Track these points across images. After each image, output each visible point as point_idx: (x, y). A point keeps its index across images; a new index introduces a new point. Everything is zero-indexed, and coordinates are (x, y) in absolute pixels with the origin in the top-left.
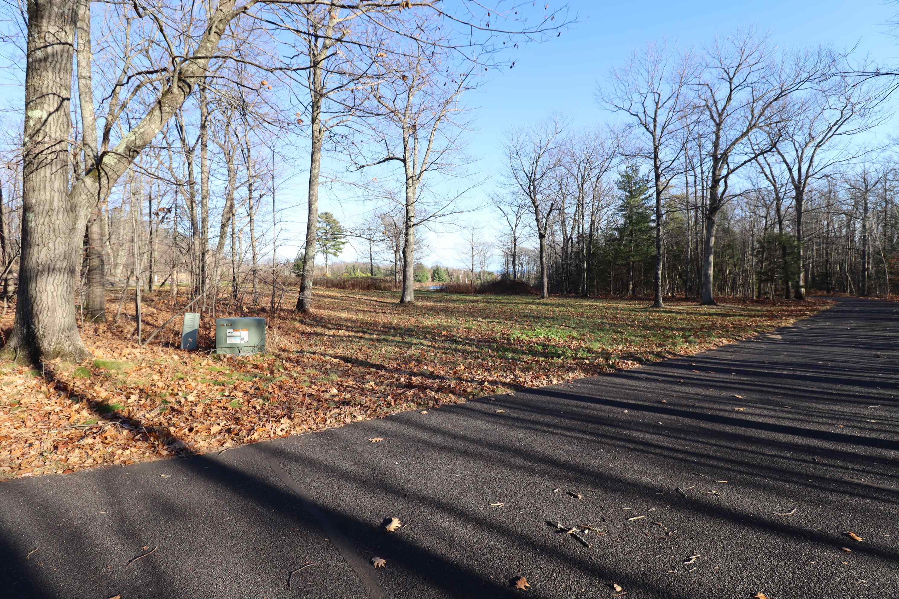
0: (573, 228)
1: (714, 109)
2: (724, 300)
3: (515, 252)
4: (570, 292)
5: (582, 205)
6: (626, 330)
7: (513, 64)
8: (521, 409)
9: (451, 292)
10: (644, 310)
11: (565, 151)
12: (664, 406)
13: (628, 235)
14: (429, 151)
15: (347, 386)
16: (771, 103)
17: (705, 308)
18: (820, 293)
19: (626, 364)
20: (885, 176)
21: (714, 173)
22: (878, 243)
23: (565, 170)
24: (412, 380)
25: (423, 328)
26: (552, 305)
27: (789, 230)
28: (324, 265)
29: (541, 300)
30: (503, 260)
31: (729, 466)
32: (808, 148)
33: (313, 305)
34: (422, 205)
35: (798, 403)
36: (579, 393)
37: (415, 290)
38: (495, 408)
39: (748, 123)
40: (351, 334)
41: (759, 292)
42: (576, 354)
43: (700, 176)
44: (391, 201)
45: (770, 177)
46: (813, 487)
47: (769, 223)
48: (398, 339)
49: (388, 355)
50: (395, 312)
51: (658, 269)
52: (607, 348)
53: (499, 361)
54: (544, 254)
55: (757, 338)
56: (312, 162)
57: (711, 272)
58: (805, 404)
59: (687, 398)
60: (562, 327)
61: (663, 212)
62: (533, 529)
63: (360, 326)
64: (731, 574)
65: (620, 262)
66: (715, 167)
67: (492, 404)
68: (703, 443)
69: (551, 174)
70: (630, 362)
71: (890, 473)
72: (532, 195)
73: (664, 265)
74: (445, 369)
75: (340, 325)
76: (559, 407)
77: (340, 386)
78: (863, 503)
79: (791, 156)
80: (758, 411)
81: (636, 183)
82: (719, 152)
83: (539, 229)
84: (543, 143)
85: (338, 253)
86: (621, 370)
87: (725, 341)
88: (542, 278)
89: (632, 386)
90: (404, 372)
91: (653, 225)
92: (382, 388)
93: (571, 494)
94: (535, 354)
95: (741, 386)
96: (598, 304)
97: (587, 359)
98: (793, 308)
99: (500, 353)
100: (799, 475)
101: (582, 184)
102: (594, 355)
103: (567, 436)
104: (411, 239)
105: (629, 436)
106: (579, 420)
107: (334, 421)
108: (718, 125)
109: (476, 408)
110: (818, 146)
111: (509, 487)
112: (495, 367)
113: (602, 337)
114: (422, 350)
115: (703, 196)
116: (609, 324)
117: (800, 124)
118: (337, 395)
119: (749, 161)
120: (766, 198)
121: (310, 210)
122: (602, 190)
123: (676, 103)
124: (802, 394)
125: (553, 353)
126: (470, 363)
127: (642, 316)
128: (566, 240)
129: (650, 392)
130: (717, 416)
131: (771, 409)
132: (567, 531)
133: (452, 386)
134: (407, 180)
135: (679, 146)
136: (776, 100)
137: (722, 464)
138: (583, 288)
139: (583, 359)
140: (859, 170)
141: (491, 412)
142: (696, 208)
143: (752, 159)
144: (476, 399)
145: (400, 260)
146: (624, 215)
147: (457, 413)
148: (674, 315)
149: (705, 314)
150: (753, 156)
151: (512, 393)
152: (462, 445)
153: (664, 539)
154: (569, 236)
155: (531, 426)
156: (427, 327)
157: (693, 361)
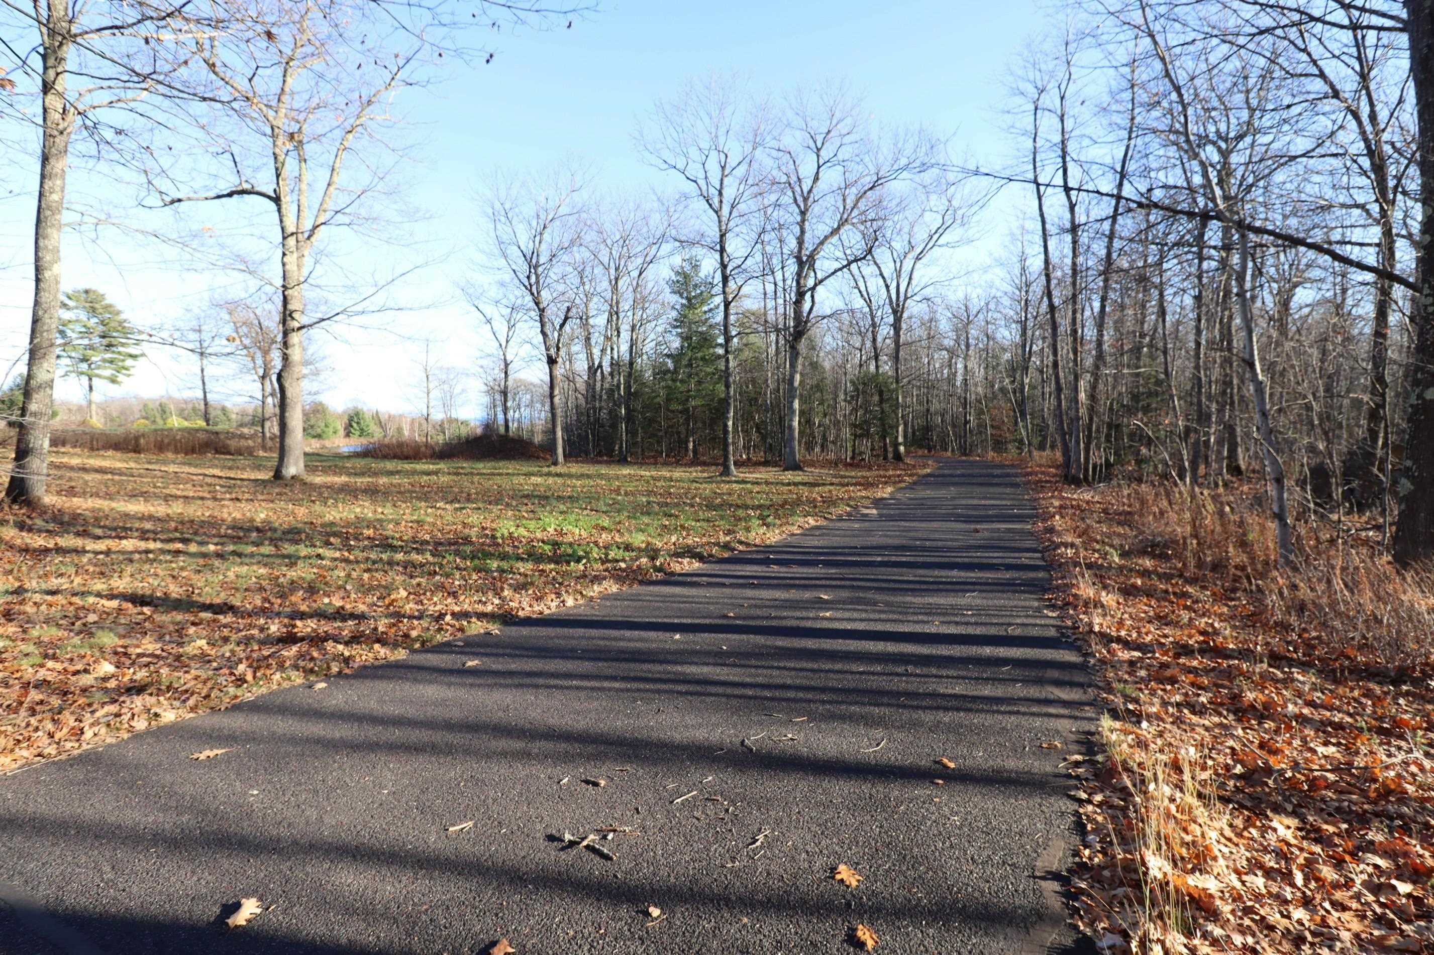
0: (603, 351)
1: (797, 189)
2: (812, 464)
3: (506, 387)
4: (600, 454)
5: (617, 313)
6: (683, 511)
7: (491, 56)
8: (510, 656)
9: (386, 457)
10: (710, 480)
11: (589, 223)
12: (731, 622)
13: (686, 366)
14: (331, 188)
15: (139, 655)
16: (865, 193)
17: (789, 476)
18: (920, 453)
19: (681, 563)
20: (987, 304)
21: (798, 283)
22: (980, 390)
23: (588, 254)
24: (294, 626)
25: (323, 525)
26: (570, 476)
27: (887, 368)
28: (84, 403)
29: (553, 469)
30: (486, 400)
31: (810, 696)
32: (907, 260)
33: (54, 488)
34: (318, 290)
35: (892, 598)
36: (609, 616)
37: (306, 454)
38: (464, 658)
39: (839, 216)
40: (152, 545)
41: (853, 451)
42: (607, 555)
43: (780, 284)
44: (247, 276)
45: (865, 294)
46: (904, 707)
47: (864, 358)
48: (267, 549)
49: (242, 584)
50: (260, 497)
51: (728, 418)
52: (654, 541)
53: (475, 577)
54: (556, 392)
55: (849, 514)
56: (43, 177)
57: (796, 423)
58: (900, 599)
59: (760, 607)
60: (585, 512)
61: (734, 333)
62: (523, 854)
63: (176, 530)
64: (808, 848)
65: (674, 406)
66: (799, 274)
67: (457, 653)
68: (779, 668)
69: (565, 258)
70: (686, 561)
71: (985, 676)
72: (534, 290)
73: (735, 413)
74: (369, 600)
75: (125, 529)
76: (574, 643)
77: (121, 657)
78: (957, 719)
79: (888, 269)
80: (847, 615)
81: (696, 286)
82: (803, 252)
83: (547, 349)
84: (551, 204)
85: (121, 378)
86: (672, 574)
87: (812, 521)
88: (554, 432)
89: (688, 597)
90: (278, 614)
91: (721, 351)
92: (226, 650)
93: (587, 782)
94: (538, 558)
95: (828, 583)
96: (643, 473)
97: (624, 560)
98: (891, 473)
99: (476, 562)
100: (890, 693)
101: (617, 279)
102: (634, 554)
103: (586, 688)
104: (296, 354)
105: (680, 673)
106: (606, 660)
107: (103, 730)
108: (803, 213)
109: (429, 664)
110: (918, 258)
111: (483, 792)
112: (465, 588)
113: (647, 525)
114: (320, 567)
115: (785, 314)
116: (658, 504)
117: (898, 226)
118: (113, 676)
119: (840, 269)
120: (861, 324)
121: (38, 280)
122: (647, 292)
123: (748, 171)
124: (897, 586)
125: (569, 555)
126: (419, 585)
127: (705, 489)
128: (593, 370)
129: (712, 603)
130: (798, 628)
131: (861, 610)
132: (579, 843)
133: (381, 629)
134: (284, 238)
135: (754, 236)
136: (871, 189)
137: (801, 695)
138: (621, 447)
139: (617, 561)
140: (961, 295)
141: (456, 667)
142: (778, 331)
143: (844, 267)
144: (427, 647)
145: (273, 395)
146: (678, 335)
147: (389, 678)
148: (749, 486)
149: (789, 484)
150: (845, 263)
151: (495, 629)
152: (396, 734)
153: (723, 819)
154: (596, 363)
155: (528, 681)
156: (332, 524)
157: (771, 552)
